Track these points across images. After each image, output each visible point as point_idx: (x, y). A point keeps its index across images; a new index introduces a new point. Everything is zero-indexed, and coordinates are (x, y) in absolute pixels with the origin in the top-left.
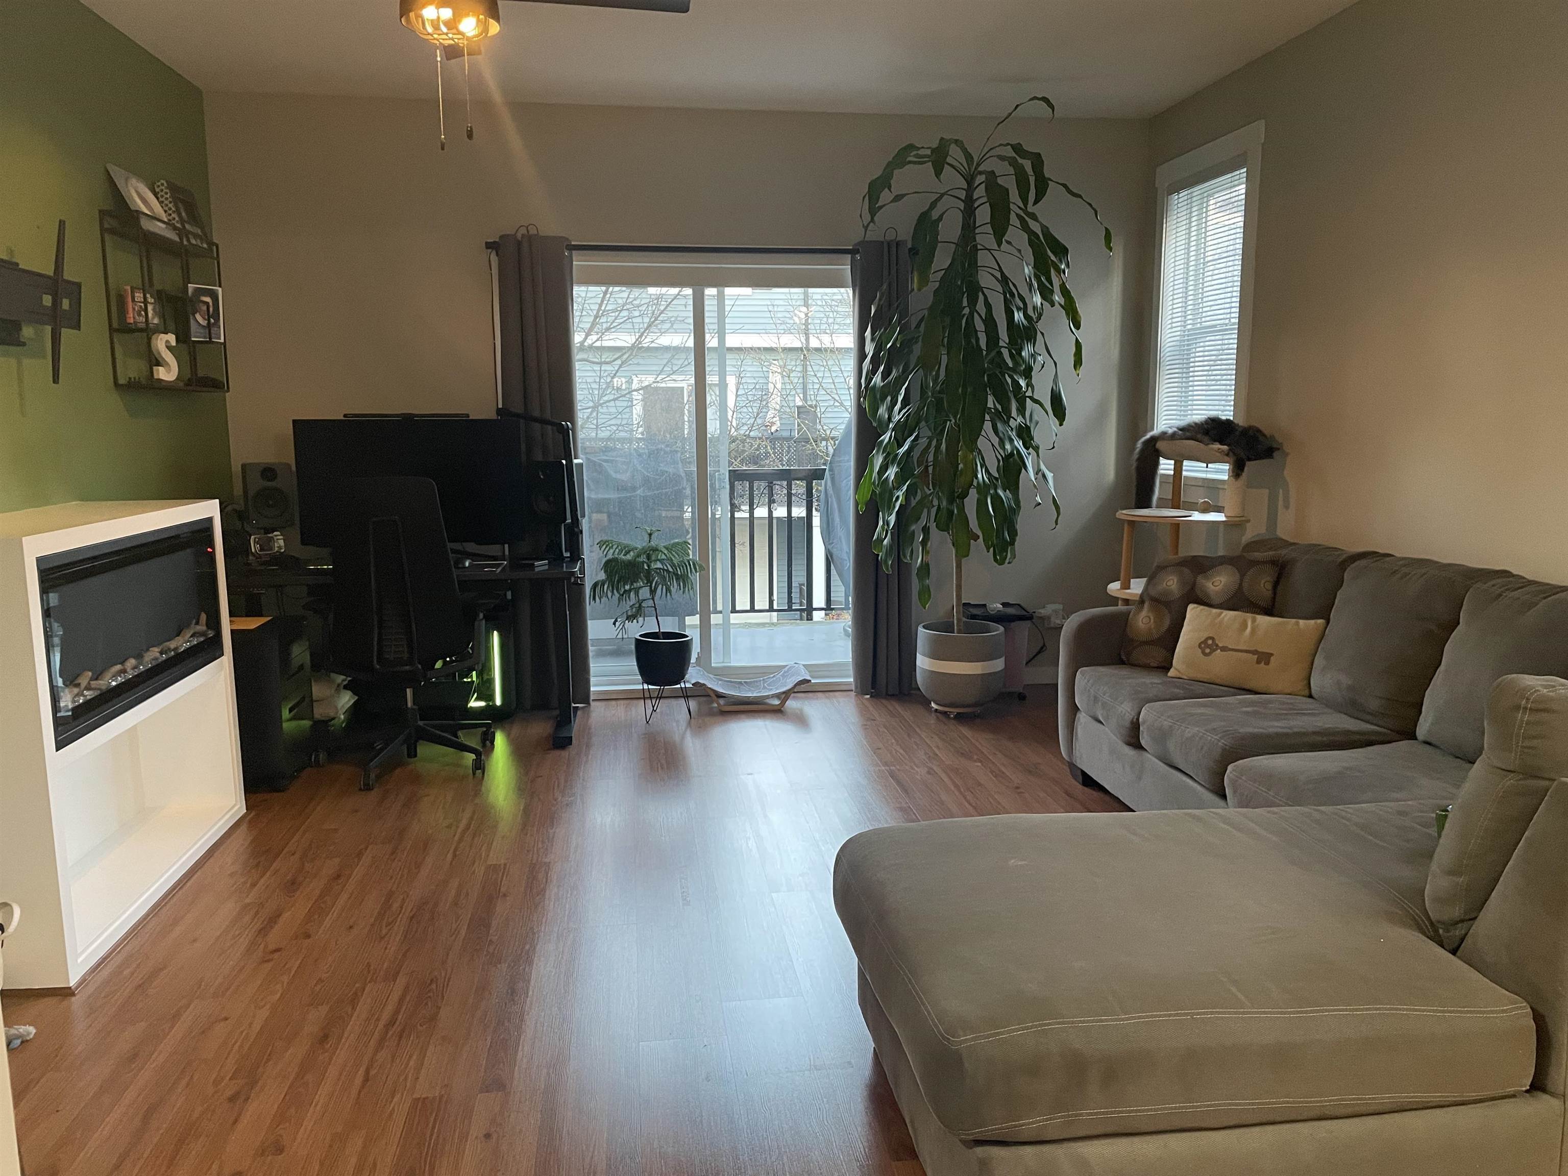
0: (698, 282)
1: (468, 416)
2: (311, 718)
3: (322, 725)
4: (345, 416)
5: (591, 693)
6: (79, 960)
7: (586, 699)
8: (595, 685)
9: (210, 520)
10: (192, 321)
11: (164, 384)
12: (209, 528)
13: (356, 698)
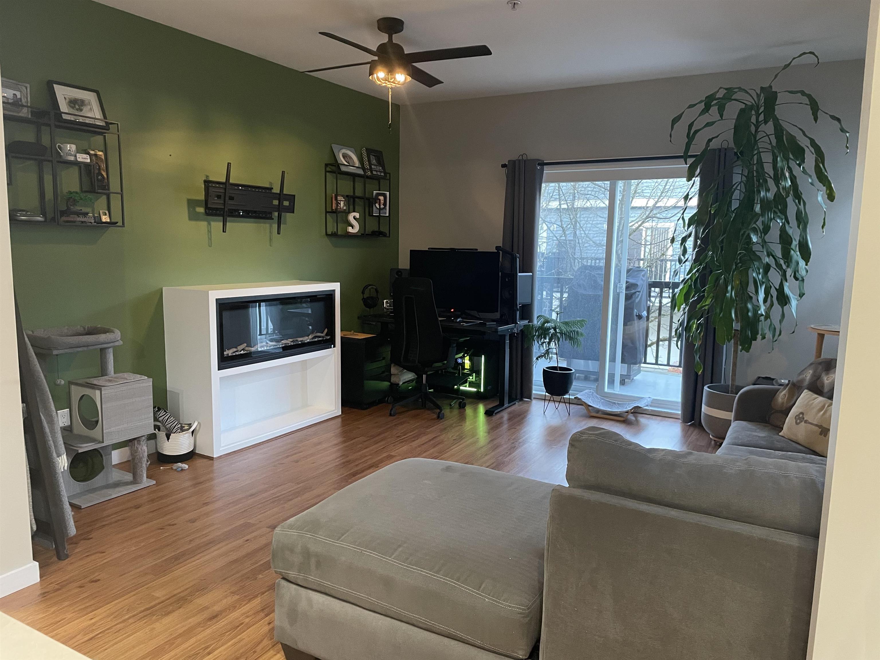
0: (613, 178)
1: (477, 250)
2: (390, 381)
3: (394, 386)
4: (429, 249)
5: (533, 394)
6: (221, 449)
7: (529, 397)
8: (536, 390)
9: (334, 291)
10: (374, 207)
11: (349, 234)
12: (332, 294)
13: (416, 377)
